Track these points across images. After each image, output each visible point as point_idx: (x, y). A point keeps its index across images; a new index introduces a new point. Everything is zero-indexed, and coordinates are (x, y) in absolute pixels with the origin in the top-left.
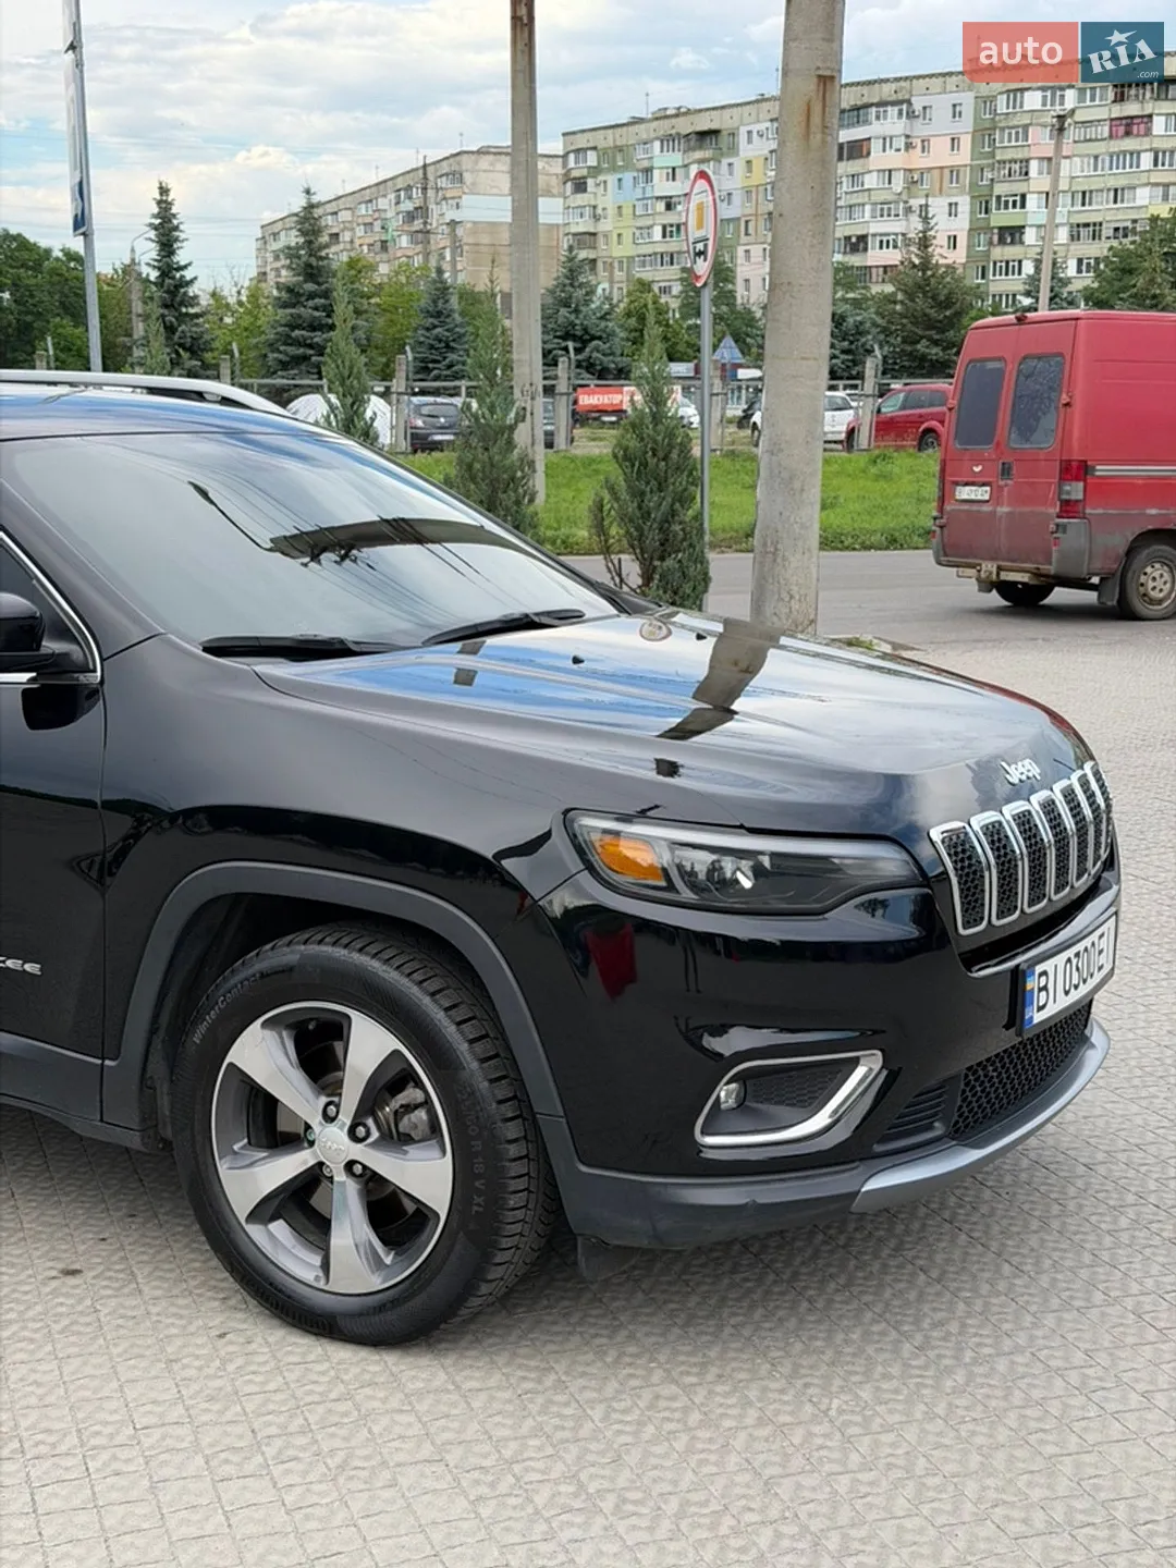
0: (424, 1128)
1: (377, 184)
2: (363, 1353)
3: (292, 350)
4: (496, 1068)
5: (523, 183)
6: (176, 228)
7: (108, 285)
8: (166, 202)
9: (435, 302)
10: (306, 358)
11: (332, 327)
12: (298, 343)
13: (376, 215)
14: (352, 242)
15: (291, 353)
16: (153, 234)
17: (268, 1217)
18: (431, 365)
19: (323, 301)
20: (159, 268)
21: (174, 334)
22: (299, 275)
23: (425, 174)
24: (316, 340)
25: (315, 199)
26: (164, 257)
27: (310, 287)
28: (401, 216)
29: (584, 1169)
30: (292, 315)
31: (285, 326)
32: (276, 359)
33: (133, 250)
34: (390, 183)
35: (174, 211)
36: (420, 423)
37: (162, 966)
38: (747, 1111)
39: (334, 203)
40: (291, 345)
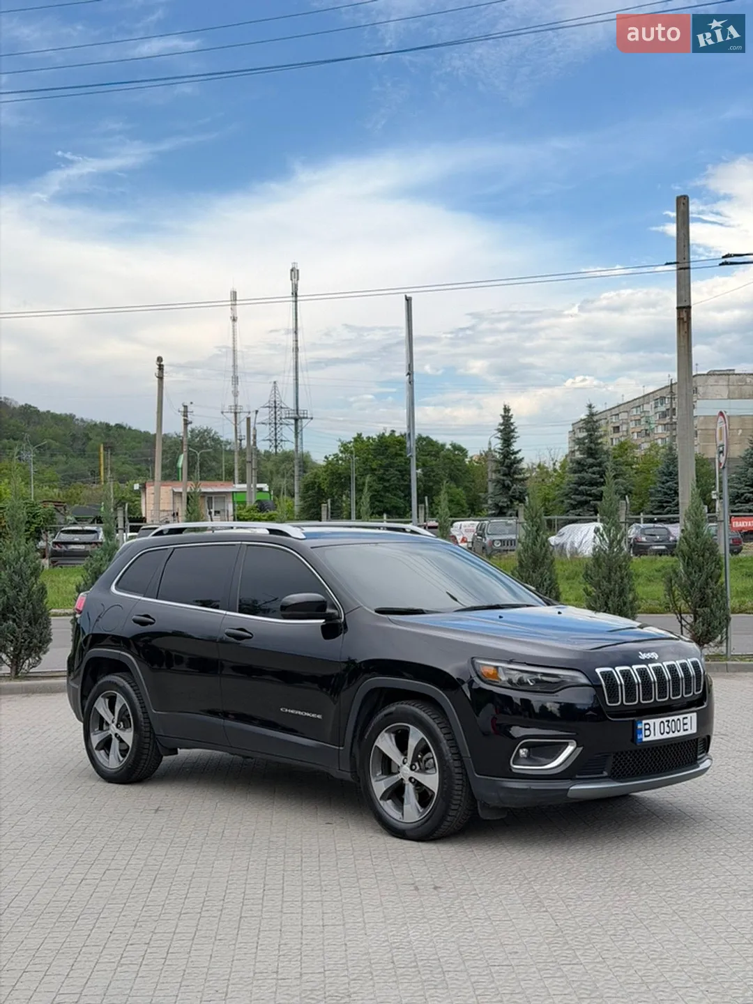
0: (432, 765)
1: (644, 396)
2: (415, 844)
3: (579, 498)
4: (452, 743)
5: (684, 405)
6: (513, 431)
7: (477, 463)
8: (507, 416)
9: (668, 467)
10: (587, 502)
11: (603, 484)
12: (581, 493)
13: (643, 415)
14: (627, 431)
15: (578, 500)
16: (499, 435)
17: (387, 797)
18: (665, 505)
19: (598, 468)
20: (502, 454)
21: (509, 490)
22: (584, 454)
23: (671, 389)
24: (593, 491)
25: (594, 410)
26: (505, 447)
27: (590, 461)
28: (658, 415)
29: (477, 775)
30: (579, 477)
31: (575, 484)
32: (568, 503)
33: (490, 443)
34: (651, 395)
35: (512, 421)
36: (644, 539)
37: (356, 713)
38: (530, 759)
39: (616, 409)
40: (578, 495)
